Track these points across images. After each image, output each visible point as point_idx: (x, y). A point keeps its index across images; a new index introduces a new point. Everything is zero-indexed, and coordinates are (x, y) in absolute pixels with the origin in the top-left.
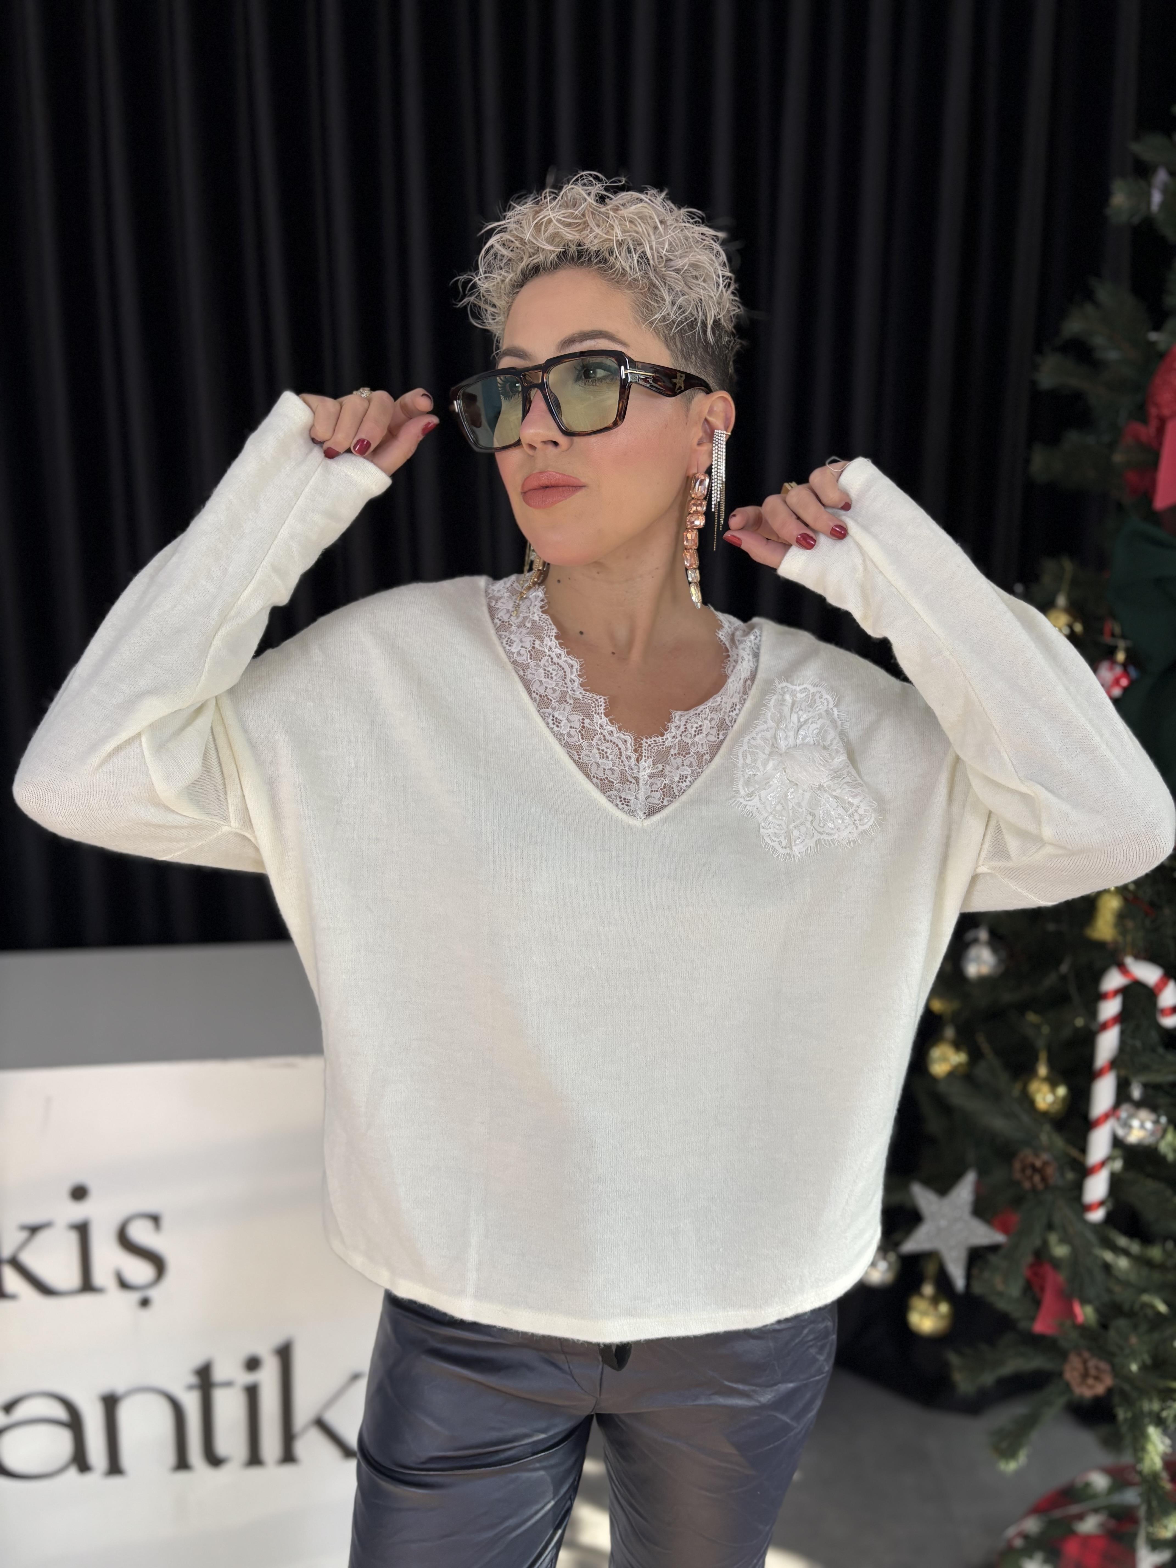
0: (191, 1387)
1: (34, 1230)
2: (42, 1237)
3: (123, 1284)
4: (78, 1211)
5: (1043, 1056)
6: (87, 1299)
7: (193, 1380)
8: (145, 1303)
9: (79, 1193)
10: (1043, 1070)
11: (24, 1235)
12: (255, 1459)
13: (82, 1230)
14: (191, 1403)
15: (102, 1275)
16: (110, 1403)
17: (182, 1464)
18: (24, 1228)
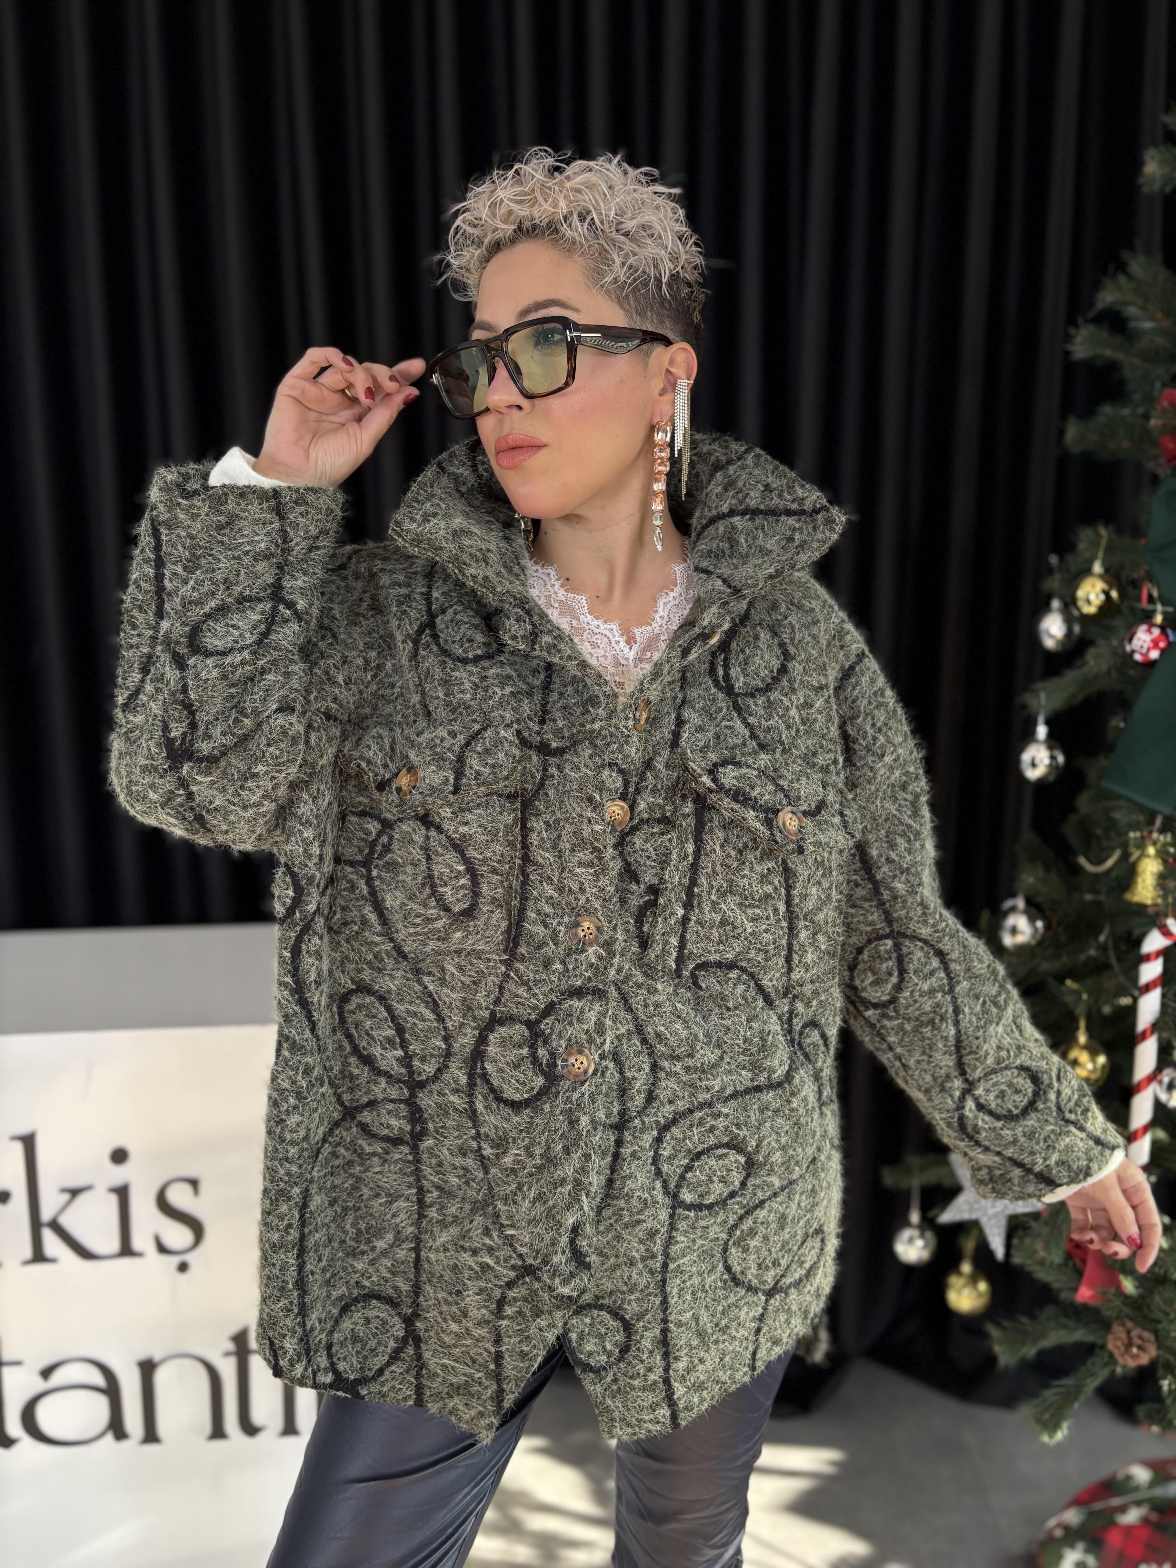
0: (227, 1354)
1: (75, 1193)
2: (82, 1198)
3: (162, 1249)
4: (119, 1174)
5: (1082, 1024)
6: (126, 1262)
7: (230, 1346)
8: (183, 1267)
9: (119, 1156)
10: (1082, 1039)
11: (66, 1197)
12: (290, 1428)
13: (122, 1193)
14: (228, 1370)
15: (141, 1240)
16: (147, 1368)
17: (218, 1432)
18: (64, 1190)
